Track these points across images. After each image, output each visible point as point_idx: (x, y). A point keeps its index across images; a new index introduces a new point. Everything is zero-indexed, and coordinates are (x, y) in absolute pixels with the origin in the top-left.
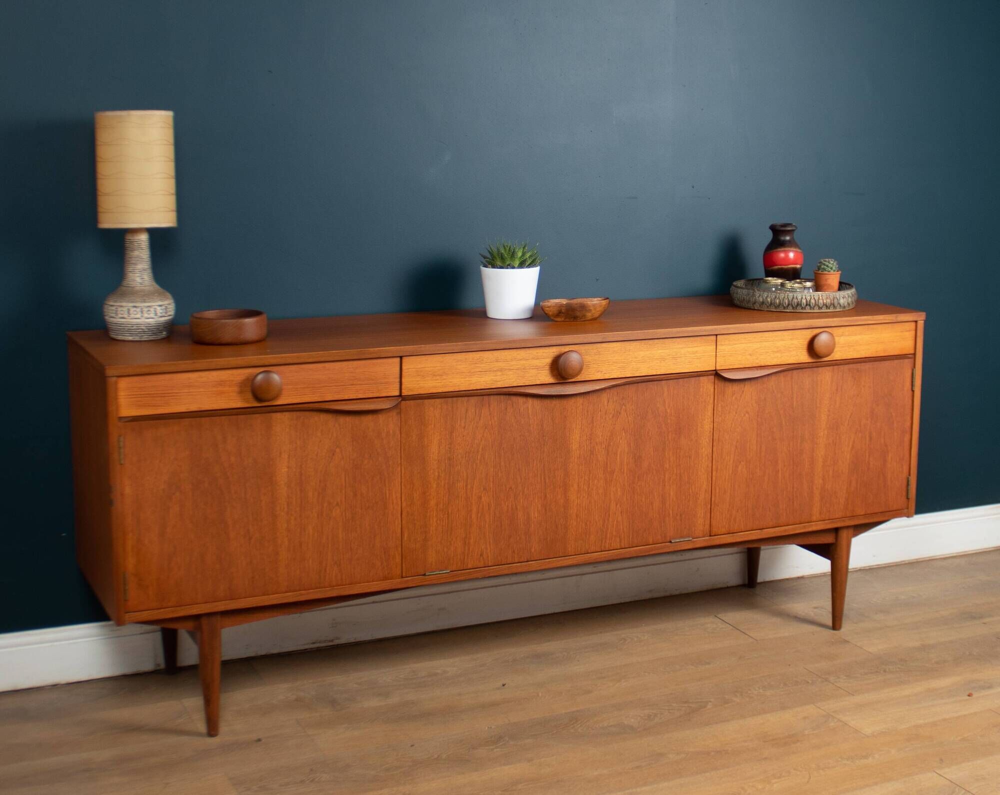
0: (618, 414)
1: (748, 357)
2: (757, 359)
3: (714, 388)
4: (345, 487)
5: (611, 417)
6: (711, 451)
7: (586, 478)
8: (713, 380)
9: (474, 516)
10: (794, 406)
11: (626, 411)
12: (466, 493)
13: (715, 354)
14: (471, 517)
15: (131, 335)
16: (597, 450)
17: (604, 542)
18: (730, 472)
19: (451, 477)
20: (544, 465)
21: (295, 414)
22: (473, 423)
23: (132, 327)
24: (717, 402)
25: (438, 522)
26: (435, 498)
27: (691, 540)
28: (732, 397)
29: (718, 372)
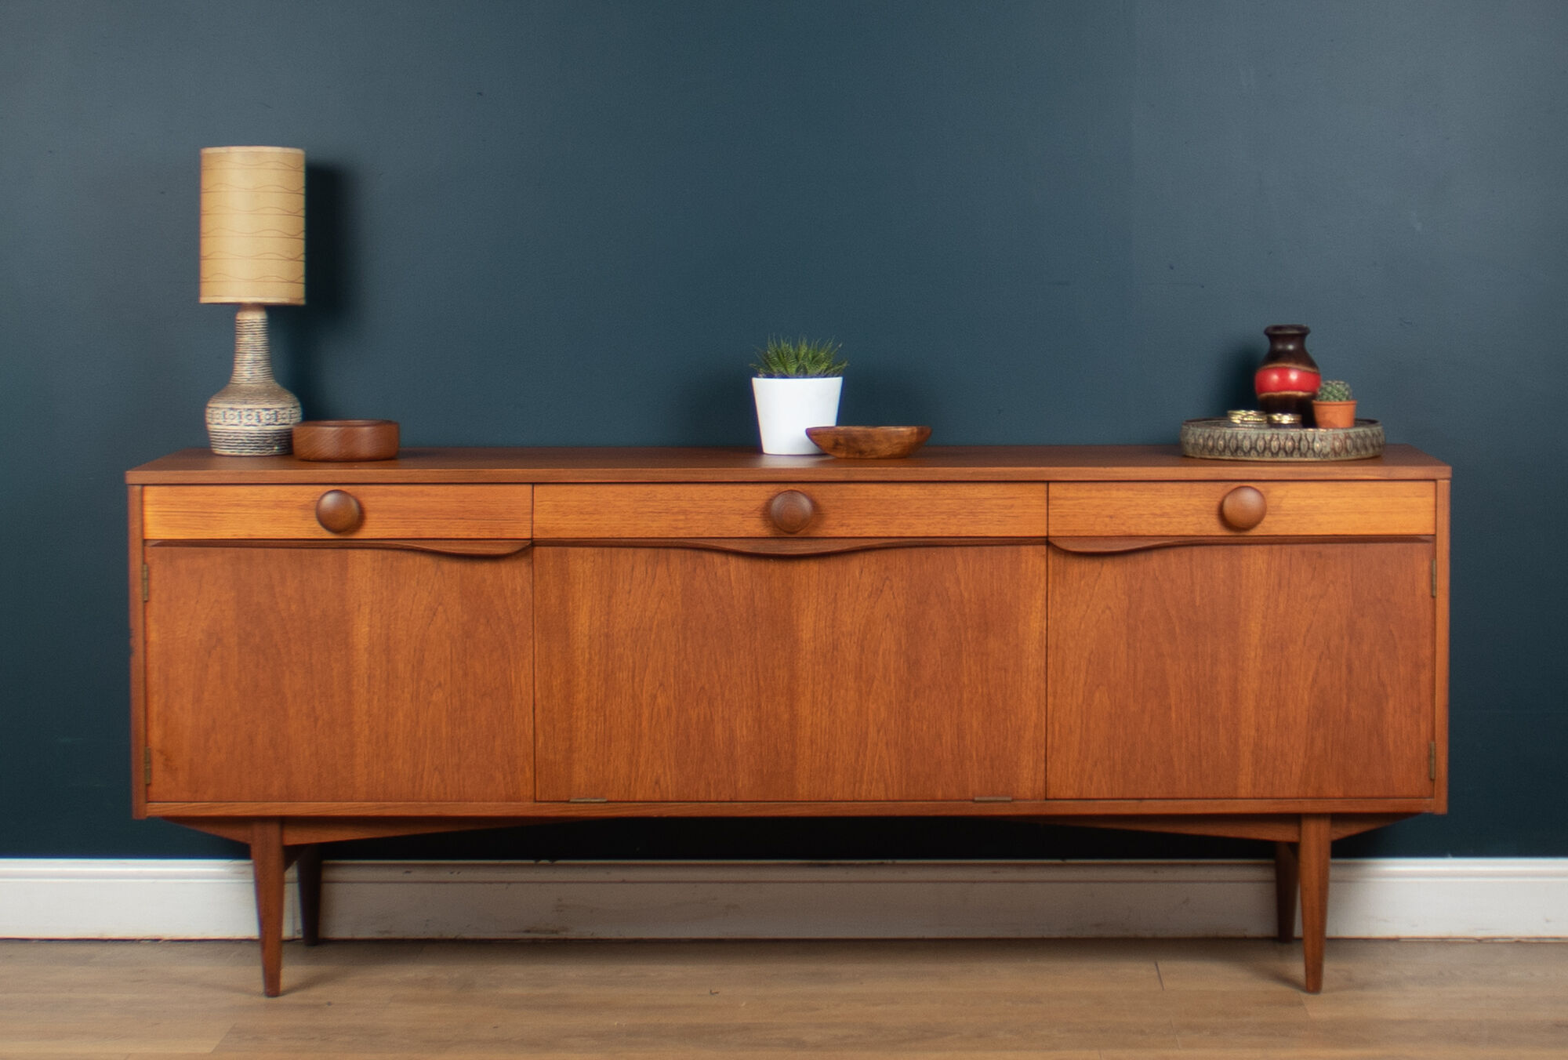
0: (879, 593)
1: (1107, 520)
2: (1123, 524)
3: (1047, 566)
4: (451, 660)
5: (866, 595)
6: (1043, 664)
7: (826, 683)
8: (1044, 553)
9: (644, 724)
10: (1197, 604)
11: (891, 588)
12: (633, 686)
13: (1045, 511)
14: (640, 725)
15: (229, 447)
16: (843, 644)
17: (857, 785)
18: (1081, 698)
19: (610, 662)
20: (756, 659)
21: (380, 553)
22: (642, 586)
23: (230, 436)
24: (1053, 586)
25: (590, 725)
26: (585, 691)
27: (1008, 801)
28: (1081, 581)
29: (1050, 539)
